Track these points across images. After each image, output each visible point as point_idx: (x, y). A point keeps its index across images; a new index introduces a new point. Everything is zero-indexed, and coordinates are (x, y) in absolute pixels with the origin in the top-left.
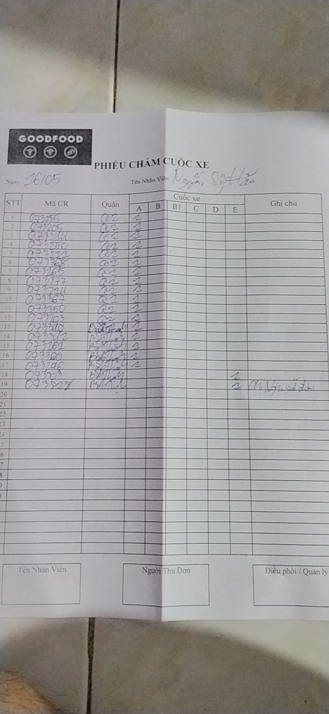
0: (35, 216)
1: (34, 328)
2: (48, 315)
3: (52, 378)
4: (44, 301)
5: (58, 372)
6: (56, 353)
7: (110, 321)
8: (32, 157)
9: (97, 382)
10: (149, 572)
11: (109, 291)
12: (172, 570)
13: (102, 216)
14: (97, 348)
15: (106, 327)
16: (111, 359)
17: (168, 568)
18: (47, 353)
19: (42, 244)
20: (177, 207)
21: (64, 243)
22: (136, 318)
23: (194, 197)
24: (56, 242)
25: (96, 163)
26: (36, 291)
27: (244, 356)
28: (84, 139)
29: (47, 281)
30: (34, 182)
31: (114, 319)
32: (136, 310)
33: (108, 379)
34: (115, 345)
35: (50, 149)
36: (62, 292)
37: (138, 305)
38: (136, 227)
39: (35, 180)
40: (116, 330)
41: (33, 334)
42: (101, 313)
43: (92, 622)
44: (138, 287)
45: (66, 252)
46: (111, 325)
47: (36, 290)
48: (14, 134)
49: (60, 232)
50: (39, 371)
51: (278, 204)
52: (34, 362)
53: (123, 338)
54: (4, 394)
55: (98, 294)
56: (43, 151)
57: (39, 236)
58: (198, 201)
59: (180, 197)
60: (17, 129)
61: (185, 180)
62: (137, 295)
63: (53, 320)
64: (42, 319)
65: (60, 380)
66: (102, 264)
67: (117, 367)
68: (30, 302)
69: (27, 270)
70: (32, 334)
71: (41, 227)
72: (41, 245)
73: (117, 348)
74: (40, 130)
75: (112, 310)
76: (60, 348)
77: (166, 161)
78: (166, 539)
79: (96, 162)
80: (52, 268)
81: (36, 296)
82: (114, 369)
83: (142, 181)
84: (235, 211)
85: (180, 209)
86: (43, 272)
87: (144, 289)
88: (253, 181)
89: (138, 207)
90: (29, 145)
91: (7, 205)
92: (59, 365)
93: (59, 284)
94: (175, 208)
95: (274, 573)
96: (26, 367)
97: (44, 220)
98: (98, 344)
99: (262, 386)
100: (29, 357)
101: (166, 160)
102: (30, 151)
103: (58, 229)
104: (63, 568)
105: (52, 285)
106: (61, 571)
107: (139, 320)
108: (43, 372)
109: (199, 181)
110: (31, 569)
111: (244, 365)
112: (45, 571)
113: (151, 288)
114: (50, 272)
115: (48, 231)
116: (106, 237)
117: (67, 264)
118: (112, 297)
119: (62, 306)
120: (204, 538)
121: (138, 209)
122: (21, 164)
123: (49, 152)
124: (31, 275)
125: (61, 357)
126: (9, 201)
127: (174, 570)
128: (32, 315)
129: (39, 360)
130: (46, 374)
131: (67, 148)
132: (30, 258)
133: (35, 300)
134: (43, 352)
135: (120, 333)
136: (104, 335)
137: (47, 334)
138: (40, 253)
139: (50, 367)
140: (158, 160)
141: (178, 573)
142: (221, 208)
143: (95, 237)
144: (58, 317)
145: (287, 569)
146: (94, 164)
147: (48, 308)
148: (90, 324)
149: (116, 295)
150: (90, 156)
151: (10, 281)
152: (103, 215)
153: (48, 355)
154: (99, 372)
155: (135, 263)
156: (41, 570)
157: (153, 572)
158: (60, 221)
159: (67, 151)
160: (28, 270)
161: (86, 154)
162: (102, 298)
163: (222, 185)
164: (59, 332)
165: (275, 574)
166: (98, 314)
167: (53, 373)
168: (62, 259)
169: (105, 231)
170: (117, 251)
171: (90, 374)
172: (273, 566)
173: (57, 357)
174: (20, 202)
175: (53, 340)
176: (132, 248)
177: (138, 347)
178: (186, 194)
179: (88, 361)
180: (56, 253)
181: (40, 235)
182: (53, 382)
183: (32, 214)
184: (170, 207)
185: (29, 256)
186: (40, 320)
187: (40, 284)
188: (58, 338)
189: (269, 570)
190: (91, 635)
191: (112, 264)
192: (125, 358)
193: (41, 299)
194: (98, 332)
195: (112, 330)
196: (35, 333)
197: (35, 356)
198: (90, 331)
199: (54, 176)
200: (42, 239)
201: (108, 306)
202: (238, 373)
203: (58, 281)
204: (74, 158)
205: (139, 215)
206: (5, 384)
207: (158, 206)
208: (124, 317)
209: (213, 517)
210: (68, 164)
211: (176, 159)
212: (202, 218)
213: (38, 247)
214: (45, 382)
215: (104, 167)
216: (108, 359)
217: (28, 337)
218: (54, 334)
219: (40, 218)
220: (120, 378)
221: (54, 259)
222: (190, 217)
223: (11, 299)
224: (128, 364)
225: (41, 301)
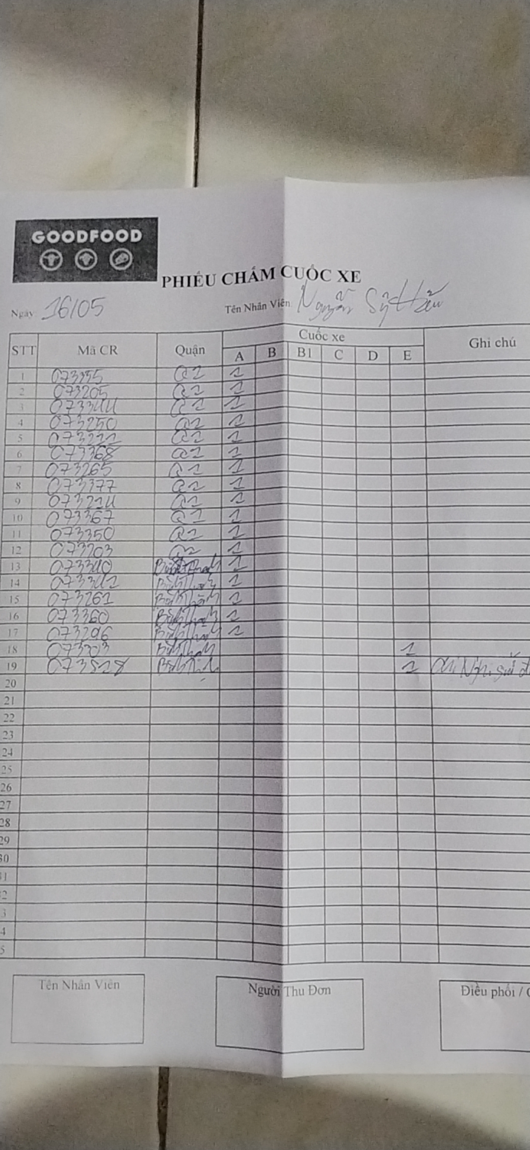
0: (61, 372)
1: (61, 568)
2: (84, 546)
3: (92, 655)
4: (77, 522)
5: (103, 645)
6: (98, 612)
7: (191, 553)
8: (55, 269)
9: (169, 661)
10: (259, 993)
11: (188, 502)
12: (300, 990)
13: (177, 370)
14: (168, 601)
15: (184, 564)
16: (194, 621)
17: (293, 987)
18: (83, 611)
19: (73, 421)
20: (305, 352)
21: (111, 419)
22: (235, 550)
23: (335, 335)
24: (97, 418)
25: (164, 278)
26: (65, 504)
27: (423, 614)
28: (143, 234)
29: (82, 486)
30: (60, 314)
31: (197, 552)
32: (235, 536)
33: (188, 655)
34: (199, 596)
35: (86, 255)
36: (108, 505)
37: (238, 526)
38: (234, 389)
39: (61, 309)
40: (202, 568)
41: (60, 578)
42: (176, 541)
43: (164, 1074)
44: (239, 494)
45: (115, 434)
46: (193, 561)
47: (63, 503)
48: (23, 229)
49: (103, 400)
50: (70, 642)
51: (482, 343)
52: (62, 627)
53: (213, 584)
54: (12, 684)
55: (170, 507)
56: (74, 257)
57: (67, 408)
58: (342, 341)
59: (310, 334)
60: (28, 221)
61: (319, 305)
62: (236, 509)
63: (93, 553)
64: (74, 553)
65: (104, 658)
66: (177, 454)
67: (204, 635)
68: (53, 523)
69: (48, 468)
70: (57, 579)
71: (72, 391)
72: (72, 424)
73: (204, 601)
74: (68, 220)
75: (195, 534)
76: (106, 602)
77: (285, 273)
78: (289, 935)
79: (164, 276)
80: (90, 463)
81: (64, 512)
82: (199, 637)
83: (244, 306)
84: (407, 357)
85: (310, 356)
86: (75, 473)
87: (248, 498)
88: (438, 304)
89: (237, 353)
90: (49, 248)
91: (13, 354)
92: (103, 632)
93: (103, 491)
94: (302, 354)
95: (478, 995)
96: (48, 637)
97: (76, 380)
98: (169, 594)
99: (455, 667)
100: (53, 620)
101: (285, 269)
102: (51, 259)
103: (100, 394)
104: (113, 982)
105: (90, 493)
106: (110, 988)
107: (240, 552)
108: (78, 644)
109: (343, 306)
110: (60, 985)
111: (423, 631)
112: (84, 987)
113: (262, 497)
114: (86, 471)
115: (84, 398)
116: (182, 407)
117: (117, 455)
118: (194, 512)
119: (108, 529)
120: (355, 933)
121: (238, 357)
122: (37, 281)
123: (84, 260)
124: (55, 475)
125: (107, 620)
126: (17, 347)
127: (303, 990)
128: (58, 545)
129: (70, 623)
130: (83, 648)
131: (114, 253)
132: (53, 446)
133: (62, 520)
134: (78, 611)
135: (208, 574)
136: (180, 579)
137: (83, 578)
138: (71, 436)
139: (88, 636)
140: (272, 269)
141: (310, 994)
142: (383, 353)
143: (165, 406)
144: (101, 548)
145: (499, 988)
146: (162, 279)
147: (84, 532)
148: (156, 559)
149: (200, 509)
150: (155, 266)
151: (20, 487)
152: (178, 368)
153: (86, 615)
154: (172, 644)
155: (234, 453)
156: (76, 984)
157: (267, 992)
158: (102, 382)
159: (114, 258)
160: (50, 467)
161: (147, 262)
162: (176, 514)
163: (384, 311)
164: (103, 575)
165: (478, 997)
166: (170, 543)
167: (96, 647)
168: (107, 447)
169: (181, 396)
170: (201, 431)
171: (158, 647)
172: (475, 983)
173: (101, 617)
174: (34, 348)
175: (94, 588)
176: (228, 426)
177: (239, 600)
178: (321, 328)
179: (154, 625)
180: (98, 436)
181: (69, 407)
182: (95, 661)
183: (56, 369)
184: (293, 354)
185: (50, 444)
186: (71, 553)
187: (71, 491)
188: (103, 586)
189: (467, 989)
190: (162, 1098)
191: (193, 456)
192: (217, 619)
193: (74, 517)
194: (170, 573)
195: (194, 570)
196: (62, 576)
197: (63, 617)
198: (157, 572)
199: (93, 301)
200: (74, 413)
201: (188, 528)
202: (413, 644)
203: (101, 487)
204: (127, 270)
205: (239, 368)
206: (12, 666)
207: (272, 352)
208: (215, 548)
209: (370, 896)
210: (116, 280)
211: (303, 269)
212: (348, 371)
213: (67, 427)
214: (81, 661)
215: (179, 284)
216: (189, 621)
217: (51, 585)
218: (93, 579)
219: (70, 376)
220: (209, 654)
221: (94, 446)
222: (328, 370)
223: (22, 519)
224: (222, 630)
225: (72, 521)
